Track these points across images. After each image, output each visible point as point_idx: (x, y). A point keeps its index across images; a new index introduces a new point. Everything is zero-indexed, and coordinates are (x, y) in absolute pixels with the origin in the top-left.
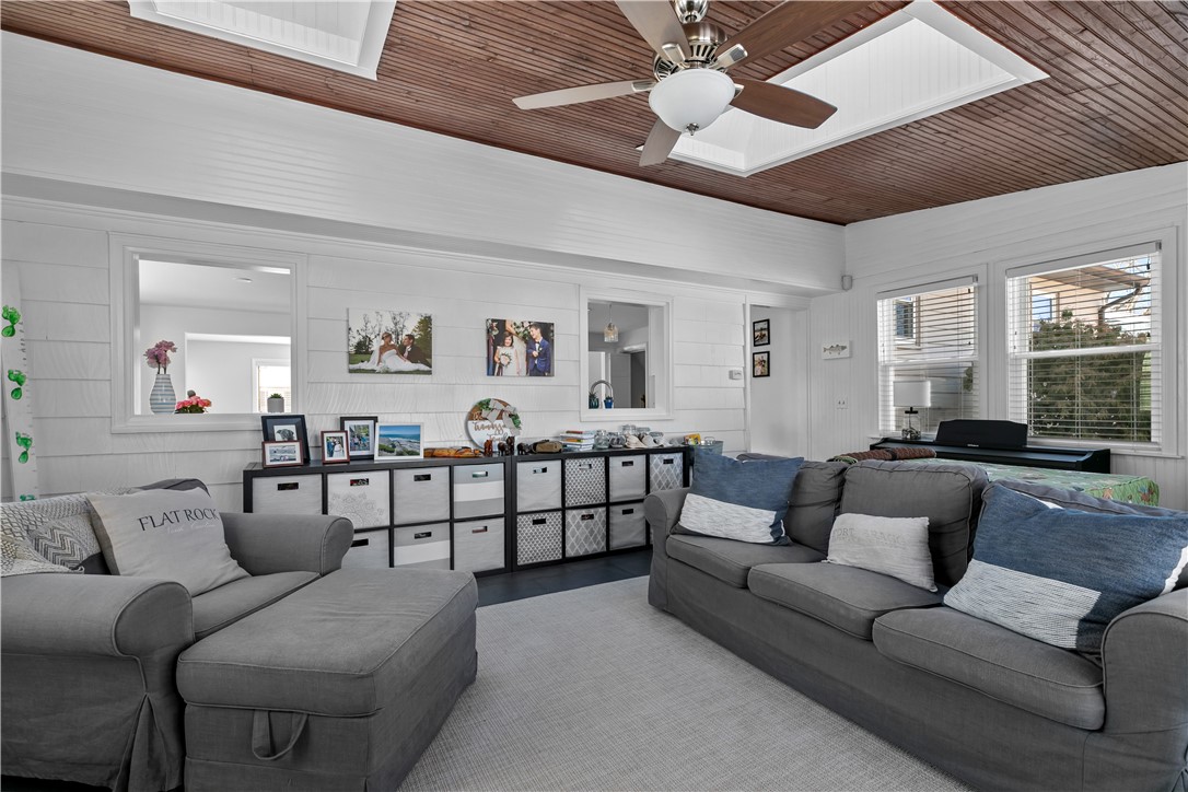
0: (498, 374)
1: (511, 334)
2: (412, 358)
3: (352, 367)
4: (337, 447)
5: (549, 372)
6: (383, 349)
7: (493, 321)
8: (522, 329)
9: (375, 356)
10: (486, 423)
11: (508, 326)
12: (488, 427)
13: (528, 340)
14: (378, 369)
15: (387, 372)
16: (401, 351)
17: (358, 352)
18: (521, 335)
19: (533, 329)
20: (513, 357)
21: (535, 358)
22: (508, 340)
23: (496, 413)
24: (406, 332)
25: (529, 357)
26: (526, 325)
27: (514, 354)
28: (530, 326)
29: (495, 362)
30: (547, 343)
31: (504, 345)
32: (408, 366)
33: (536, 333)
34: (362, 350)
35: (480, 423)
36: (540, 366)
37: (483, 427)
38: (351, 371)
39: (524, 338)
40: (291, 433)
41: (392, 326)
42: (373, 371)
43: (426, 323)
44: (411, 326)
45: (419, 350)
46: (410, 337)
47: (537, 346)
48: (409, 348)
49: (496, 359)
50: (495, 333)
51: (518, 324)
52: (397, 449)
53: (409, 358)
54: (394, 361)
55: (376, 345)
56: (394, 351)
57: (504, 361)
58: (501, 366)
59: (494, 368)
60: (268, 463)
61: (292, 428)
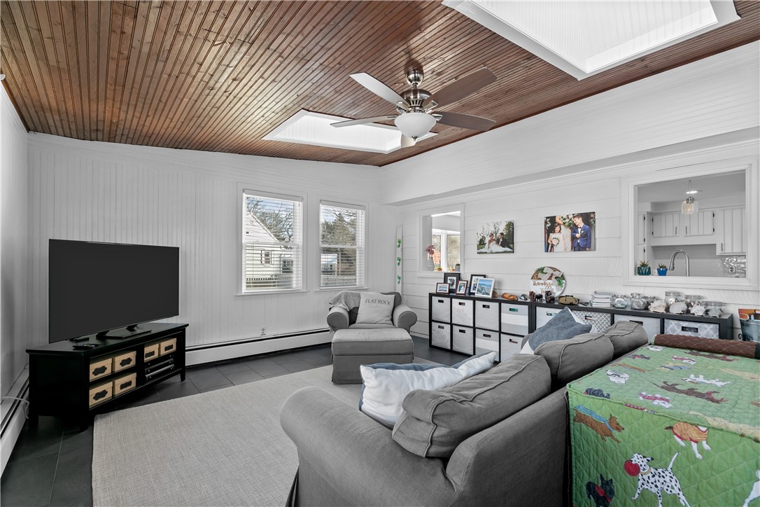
0: (551, 251)
1: (559, 224)
2: (503, 245)
3: (479, 251)
4: (462, 288)
5: (590, 247)
6: (490, 242)
7: (547, 218)
8: (567, 220)
9: (487, 245)
10: (541, 282)
11: (557, 220)
12: (542, 284)
13: (574, 228)
14: (488, 251)
15: (492, 253)
16: (498, 241)
17: (480, 244)
18: (567, 224)
19: (576, 219)
20: (561, 239)
21: (578, 239)
22: (557, 229)
23: (548, 276)
24: (500, 232)
25: (573, 238)
26: (571, 217)
27: (563, 237)
28: (574, 217)
29: (548, 244)
30: (587, 227)
31: (554, 232)
32: (501, 249)
33: (579, 222)
34: (482, 243)
35: (537, 281)
36: (583, 243)
37: (539, 284)
38: (478, 253)
39: (569, 225)
40: (454, 280)
41: (494, 229)
42: (486, 253)
43: (510, 226)
44: (502, 229)
45: (507, 241)
46: (502, 234)
47: (579, 230)
48: (501, 240)
49: (549, 242)
50: (548, 225)
51: (564, 217)
52: (483, 291)
53: (501, 245)
54: (496, 247)
55: (487, 239)
56: (495, 242)
57: (555, 242)
58: (552, 246)
59: (549, 247)
60: (438, 291)
61: (455, 278)
